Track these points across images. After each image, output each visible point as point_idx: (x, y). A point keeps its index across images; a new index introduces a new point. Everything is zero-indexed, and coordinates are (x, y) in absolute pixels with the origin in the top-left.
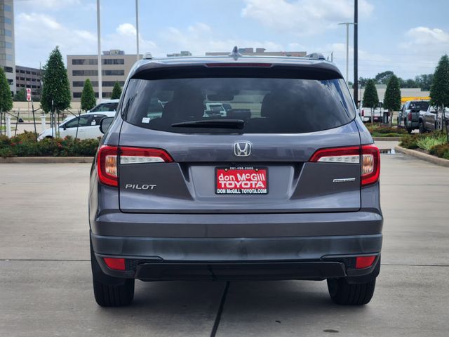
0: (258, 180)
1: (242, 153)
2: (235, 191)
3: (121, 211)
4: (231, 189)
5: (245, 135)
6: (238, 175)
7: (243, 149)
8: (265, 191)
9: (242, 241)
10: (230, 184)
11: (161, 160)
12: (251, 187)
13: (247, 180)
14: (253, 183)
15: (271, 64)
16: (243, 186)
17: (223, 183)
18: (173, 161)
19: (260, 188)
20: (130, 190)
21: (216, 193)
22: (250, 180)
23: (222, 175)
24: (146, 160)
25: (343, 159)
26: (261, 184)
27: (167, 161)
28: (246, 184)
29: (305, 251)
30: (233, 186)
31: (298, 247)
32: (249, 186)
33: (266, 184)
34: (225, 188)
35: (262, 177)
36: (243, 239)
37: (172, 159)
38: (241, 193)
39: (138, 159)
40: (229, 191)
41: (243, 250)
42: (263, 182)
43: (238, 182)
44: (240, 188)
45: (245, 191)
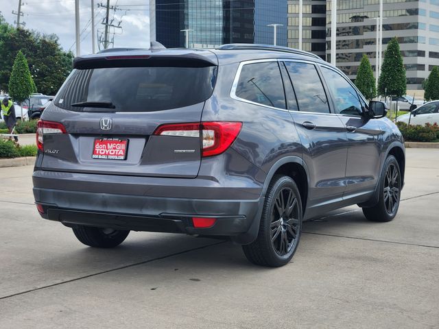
0: (120, 149)
1: (106, 128)
2: (104, 157)
3: (42, 169)
4: (102, 155)
5: (117, 113)
6: (108, 144)
7: (106, 124)
8: (123, 158)
9: (103, 196)
10: (102, 151)
11: (59, 131)
12: (115, 155)
13: (113, 148)
14: (117, 151)
15: (148, 56)
16: (110, 153)
17: (98, 150)
18: (66, 132)
19: (121, 155)
20: (48, 154)
21: (92, 157)
22: (115, 149)
23: (98, 144)
25: (185, 133)
26: (121, 152)
27: (63, 132)
28: (112, 152)
29: (147, 208)
30: (104, 153)
31: (141, 205)
33: (125, 151)
34: (99, 154)
35: (123, 146)
36: (104, 194)
38: (108, 159)
40: (100, 157)
41: (105, 203)
42: (123, 150)
43: (107, 149)
44: (109, 154)
45: (110, 157)
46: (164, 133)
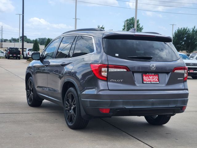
0: (156, 78)
1: (153, 69)
2: (149, 82)
3: (109, 90)
4: (148, 82)
6: (150, 76)
7: (153, 67)
8: (158, 82)
9: (152, 101)
10: (147, 80)
11: (125, 70)
12: (154, 81)
13: (152, 78)
14: (154, 79)
17: (145, 79)
18: (130, 71)
19: (157, 81)
20: (112, 82)
21: (143, 83)
22: (153, 78)
23: (145, 77)
24: (119, 70)
26: (157, 80)
27: (128, 71)
28: (152, 80)
30: (148, 80)
32: (153, 80)
33: (158, 79)
34: (146, 81)
35: (157, 77)
37: (130, 70)
38: (151, 83)
39: (116, 70)
40: (147, 82)
41: (153, 104)
42: (157, 79)
43: (150, 79)
44: (151, 81)
45: (152, 82)
46: (176, 71)
